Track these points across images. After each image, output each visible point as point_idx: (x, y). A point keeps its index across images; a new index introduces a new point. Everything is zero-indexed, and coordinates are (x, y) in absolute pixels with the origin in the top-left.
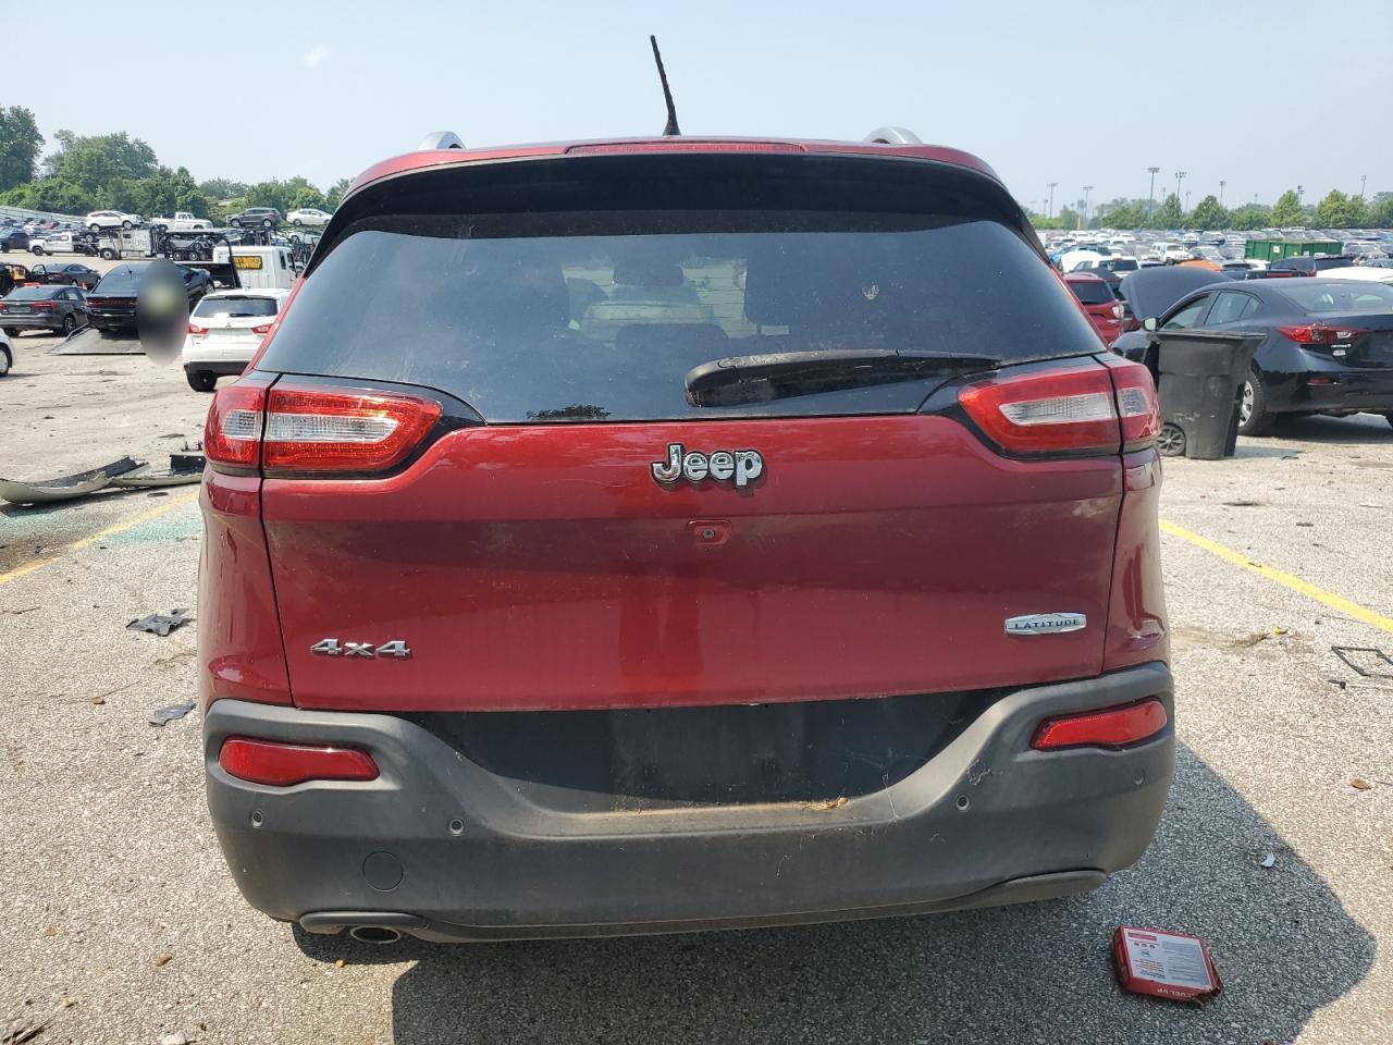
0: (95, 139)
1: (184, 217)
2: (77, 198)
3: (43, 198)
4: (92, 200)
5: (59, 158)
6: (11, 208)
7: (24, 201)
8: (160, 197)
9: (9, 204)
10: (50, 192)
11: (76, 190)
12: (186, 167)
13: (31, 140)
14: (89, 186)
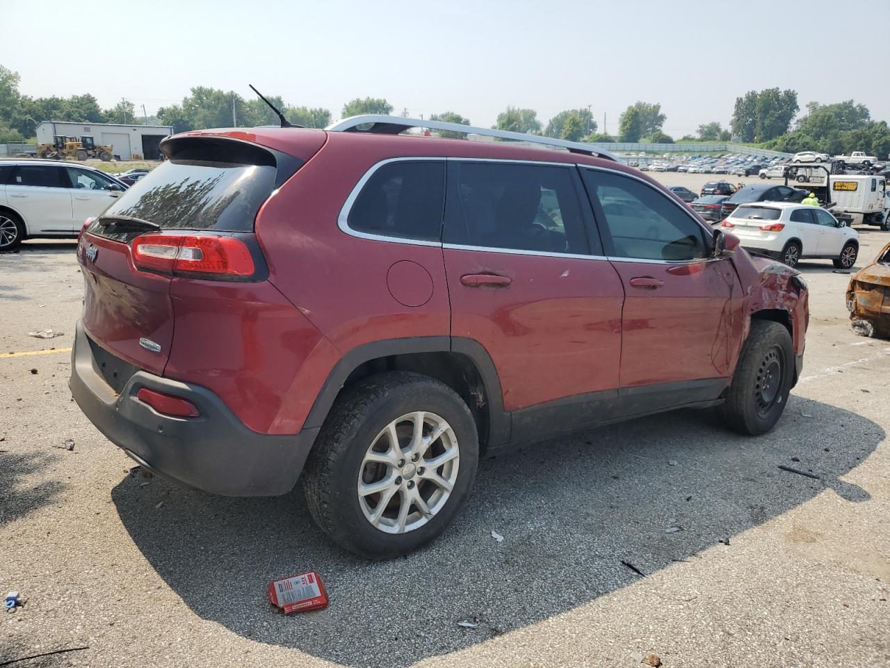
0: (831, 106)
1: (858, 154)
2: (807, 143)
3: (787, 144)
4: (816, 145)
5: (805, 119)
6: (768, 151)
7: (776, 146)
8: (862, 142)
9: (767, 148)
10: (792, 141)
11: (808, 139)
12: (885, 121)
13: (792, 110)
14: (817, 137)
